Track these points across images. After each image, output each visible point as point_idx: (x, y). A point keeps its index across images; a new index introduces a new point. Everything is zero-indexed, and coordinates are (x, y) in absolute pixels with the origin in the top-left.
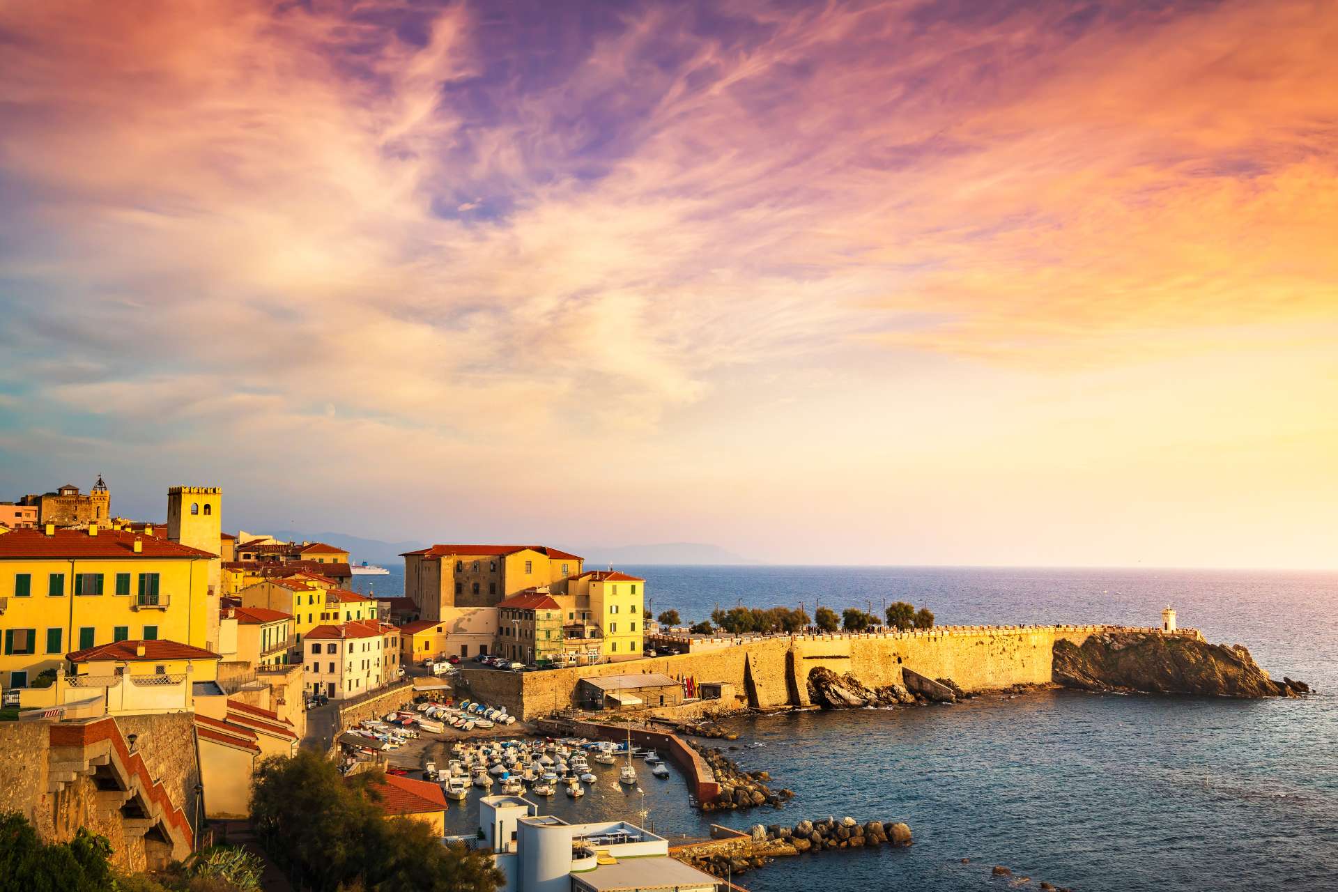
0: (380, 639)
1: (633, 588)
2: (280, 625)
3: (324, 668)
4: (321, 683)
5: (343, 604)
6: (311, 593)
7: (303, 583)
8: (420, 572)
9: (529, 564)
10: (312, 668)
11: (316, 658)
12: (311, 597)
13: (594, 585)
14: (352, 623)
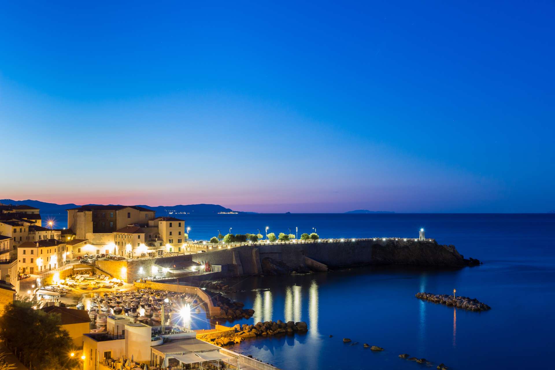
0: (56, 247)
1: (180, 224)
2: (5, 242)
3: (28, 261)
4: (27, 267)
5: (37, 232)
6: (20, 227)
7: (17, 223)
8: (76, 218)
9: (129, 214)
10: (22, 261)
11: (24, 256)
12: (21, 229)
13: (161, 223)
14: (42, 241)
